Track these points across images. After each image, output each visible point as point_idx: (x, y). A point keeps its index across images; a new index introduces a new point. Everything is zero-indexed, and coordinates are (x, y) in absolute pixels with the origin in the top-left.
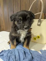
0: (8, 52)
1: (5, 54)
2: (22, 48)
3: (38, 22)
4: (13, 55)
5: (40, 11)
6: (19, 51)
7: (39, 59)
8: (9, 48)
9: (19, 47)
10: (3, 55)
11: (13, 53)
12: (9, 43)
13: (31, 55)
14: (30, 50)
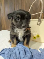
0: (8, 50)
1: (6, 53)
2: (22, 46)
3: (38, 22)
4: (14, 53)
5: (40, 11)
6: (19, 49)
7: (38, 58)
8: (10, 46)
9: (20, 46)
10: (4, 53)
11: (14, 51)
12: (10, 42)
13: (31, 53)
14: (30, 48)
